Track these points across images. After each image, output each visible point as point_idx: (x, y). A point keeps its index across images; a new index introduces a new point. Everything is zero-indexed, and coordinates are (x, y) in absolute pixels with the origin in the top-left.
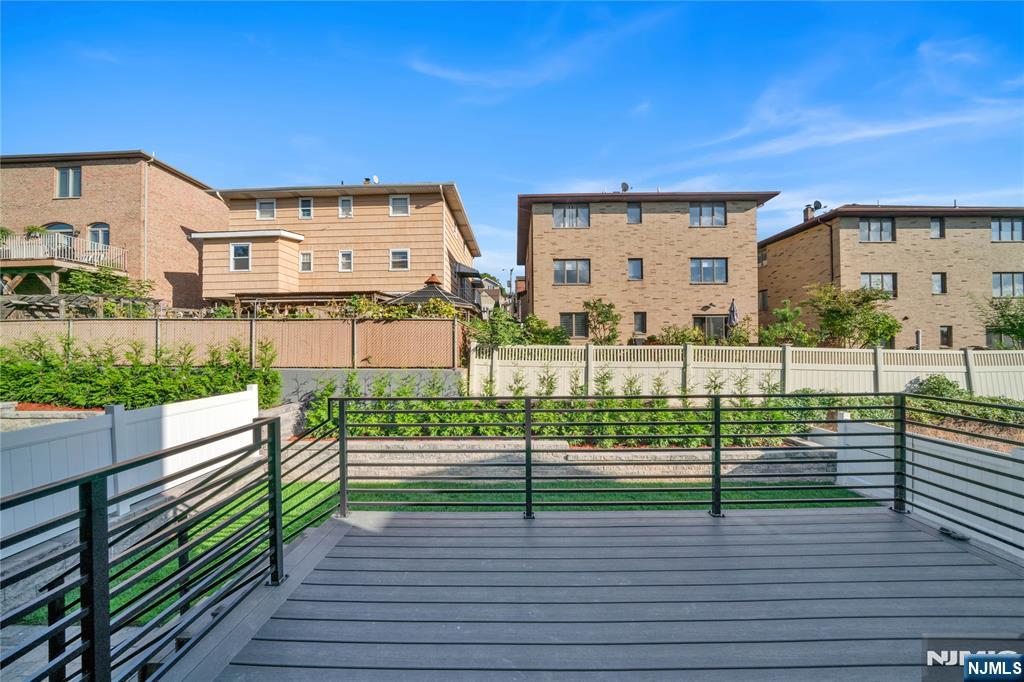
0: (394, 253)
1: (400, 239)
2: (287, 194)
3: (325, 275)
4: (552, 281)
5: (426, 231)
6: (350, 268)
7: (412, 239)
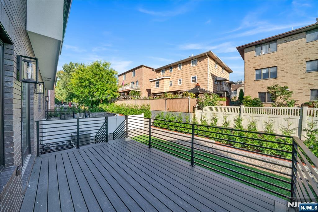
0: (192, 78)
1: (194, 73)
2: (167, 67)
3: (175, 86)
4: (254, 79)
5: (202, 69)
6: (181, 84)
7: (198, 72)
